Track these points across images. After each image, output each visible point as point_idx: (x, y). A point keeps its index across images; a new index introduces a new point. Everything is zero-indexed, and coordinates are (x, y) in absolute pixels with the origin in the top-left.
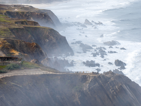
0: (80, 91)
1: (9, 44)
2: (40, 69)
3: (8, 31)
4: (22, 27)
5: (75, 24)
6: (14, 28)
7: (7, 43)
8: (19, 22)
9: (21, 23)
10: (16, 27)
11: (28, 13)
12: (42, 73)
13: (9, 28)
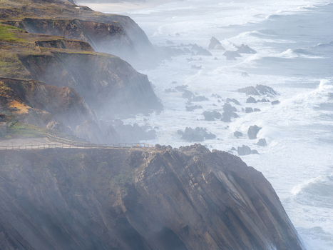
0: (127, 185)
1: (7, 88)
2: (46, 139)
3: (14, 61)
4: (48, 53)
5: (188, 48)
6: (30, 56)
7: (3, 88)
8: (46, 42)
9: (51, 44)
10: (34, 53)
11: (74, 21)
12: (47, 146)
13: (18, 55)
